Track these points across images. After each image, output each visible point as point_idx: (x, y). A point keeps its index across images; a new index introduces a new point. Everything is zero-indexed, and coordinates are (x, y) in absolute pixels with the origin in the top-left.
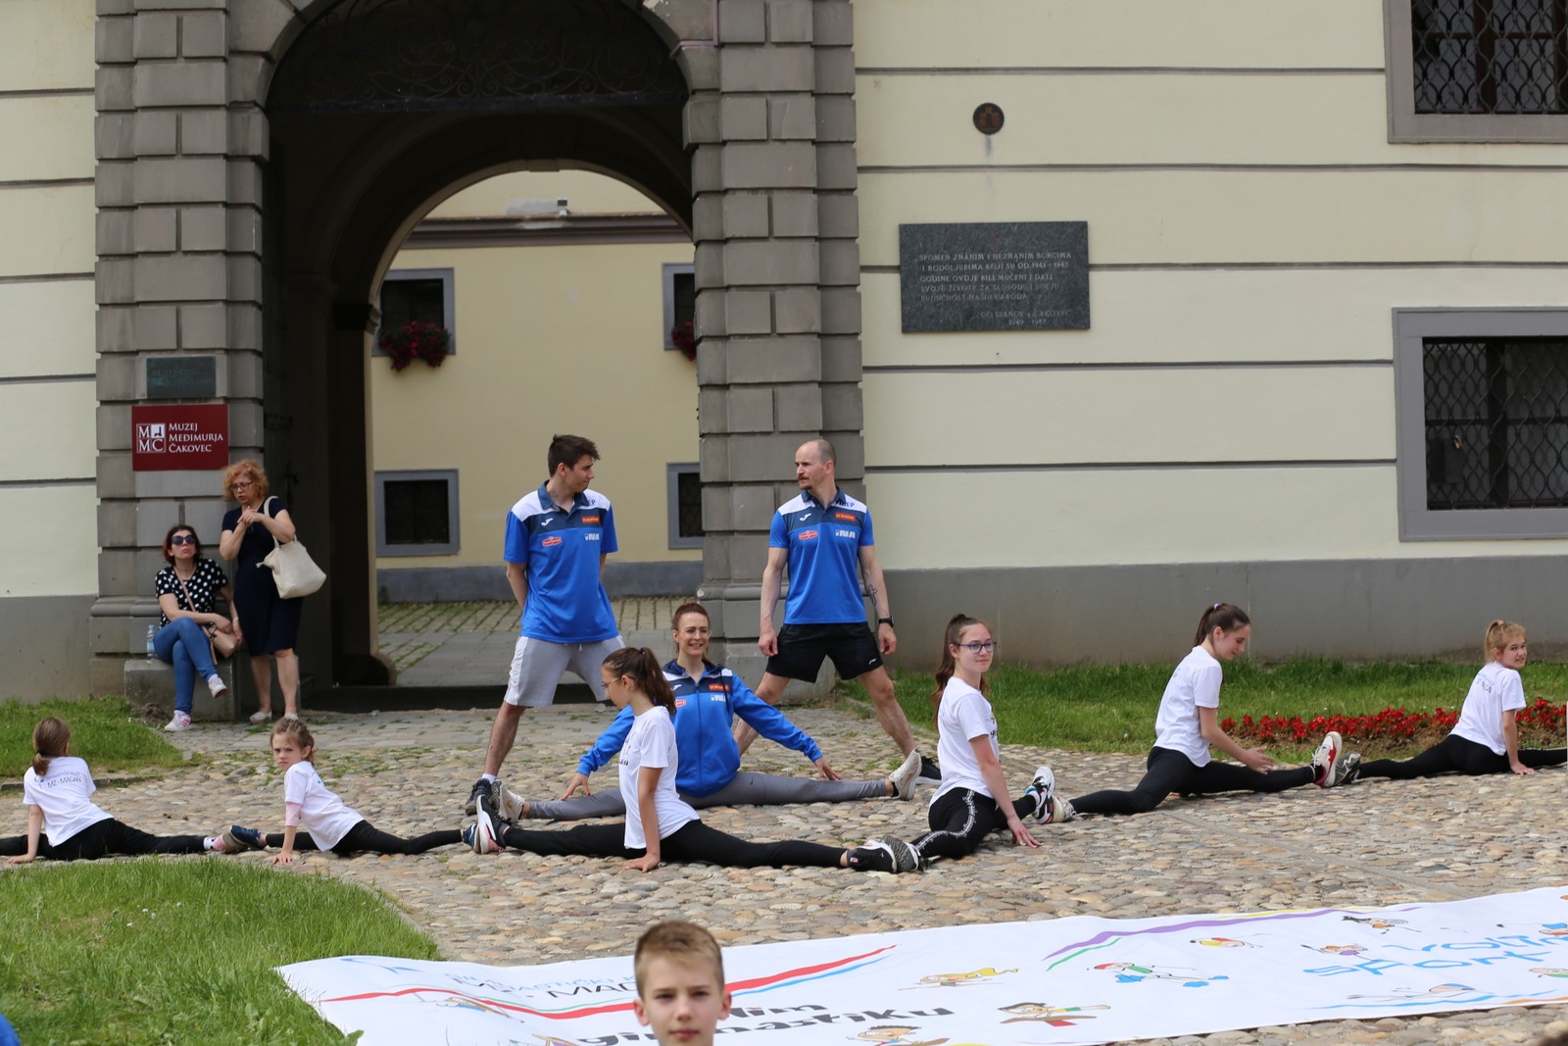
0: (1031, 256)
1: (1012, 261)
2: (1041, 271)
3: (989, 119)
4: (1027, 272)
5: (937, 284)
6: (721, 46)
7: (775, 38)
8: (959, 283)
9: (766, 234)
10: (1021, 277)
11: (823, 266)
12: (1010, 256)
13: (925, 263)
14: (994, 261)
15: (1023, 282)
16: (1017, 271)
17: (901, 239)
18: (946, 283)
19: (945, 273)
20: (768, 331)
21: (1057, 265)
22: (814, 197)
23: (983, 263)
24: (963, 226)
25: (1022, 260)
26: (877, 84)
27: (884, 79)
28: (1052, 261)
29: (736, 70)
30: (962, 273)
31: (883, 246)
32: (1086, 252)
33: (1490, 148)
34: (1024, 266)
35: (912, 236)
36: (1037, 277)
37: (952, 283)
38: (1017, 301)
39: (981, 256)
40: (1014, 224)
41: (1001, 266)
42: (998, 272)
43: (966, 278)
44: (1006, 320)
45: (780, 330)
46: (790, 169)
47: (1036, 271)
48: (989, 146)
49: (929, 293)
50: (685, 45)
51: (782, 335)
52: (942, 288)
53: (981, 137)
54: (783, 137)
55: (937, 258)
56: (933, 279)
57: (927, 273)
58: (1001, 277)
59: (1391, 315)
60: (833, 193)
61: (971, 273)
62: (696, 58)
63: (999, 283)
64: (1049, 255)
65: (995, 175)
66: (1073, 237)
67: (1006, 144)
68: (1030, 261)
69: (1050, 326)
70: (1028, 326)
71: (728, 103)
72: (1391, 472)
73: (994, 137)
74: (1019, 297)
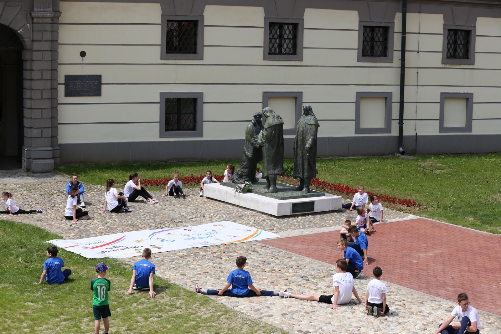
0: (90, 82)
1: (87, 83)
2: (92, 85)
3: (83, 54)
4: (89, 85)
5: (72, 87)
6: (33, 41)
7: (44, 40)
8: (76, 87)
9: (41, 79)
10: (88, 86)
11: (52, 85)
12: (86, 82)
13: (70, 83)
14: (83, 83)
15: (89, 87)
16: (88, 85)
17: (65, 78)
18: (74, 87)
19: (73, 85)
20: (41, 98)
21: (95, 83)
22: (50, 71)
23: (81, 83)
24: (77, 75)
25: (88, 83)
26: (61, 47)
27: (63, 46)
28: (94, 83)
29: (36, 46)
30: (76, 85)
31: (62, 80)
32: (101, 81)
33: (180, 60)
34: (89, 84)
35: (68, 78)
36: (91, 86)
37: (75, 87)
38: (87, 91)
39: (81, 82)
40: (87, 75)
41: (84, 84)
42: (84, 85)
43: (78, 86)
44: (85, 94)
45: (43, 98)
46: (46, 66)
47: (91, 85)
48: (83, 60)
49: (70, 89)
50: (25, 40)
51: (43, 99)
52: (73, 88)
53: (81, 58)
54: (45, 59)
55: (72, 82)
56: (71, 86)
57: (70, 85)
58: (84, 86)
59: (159, 94)
60: (54, 70)
61: (78, 85)
62: (27, 42)
63: (84, 87)
64: (94, 82)
65: (84, 66)
66: (98, 78)
67: (86, 59)
68: (90, 83)
69: (94, 95)
70: (89, 95)
71: (34, 52)
72: (158, 124)
73: (84, 58)
74: (88, 90)
